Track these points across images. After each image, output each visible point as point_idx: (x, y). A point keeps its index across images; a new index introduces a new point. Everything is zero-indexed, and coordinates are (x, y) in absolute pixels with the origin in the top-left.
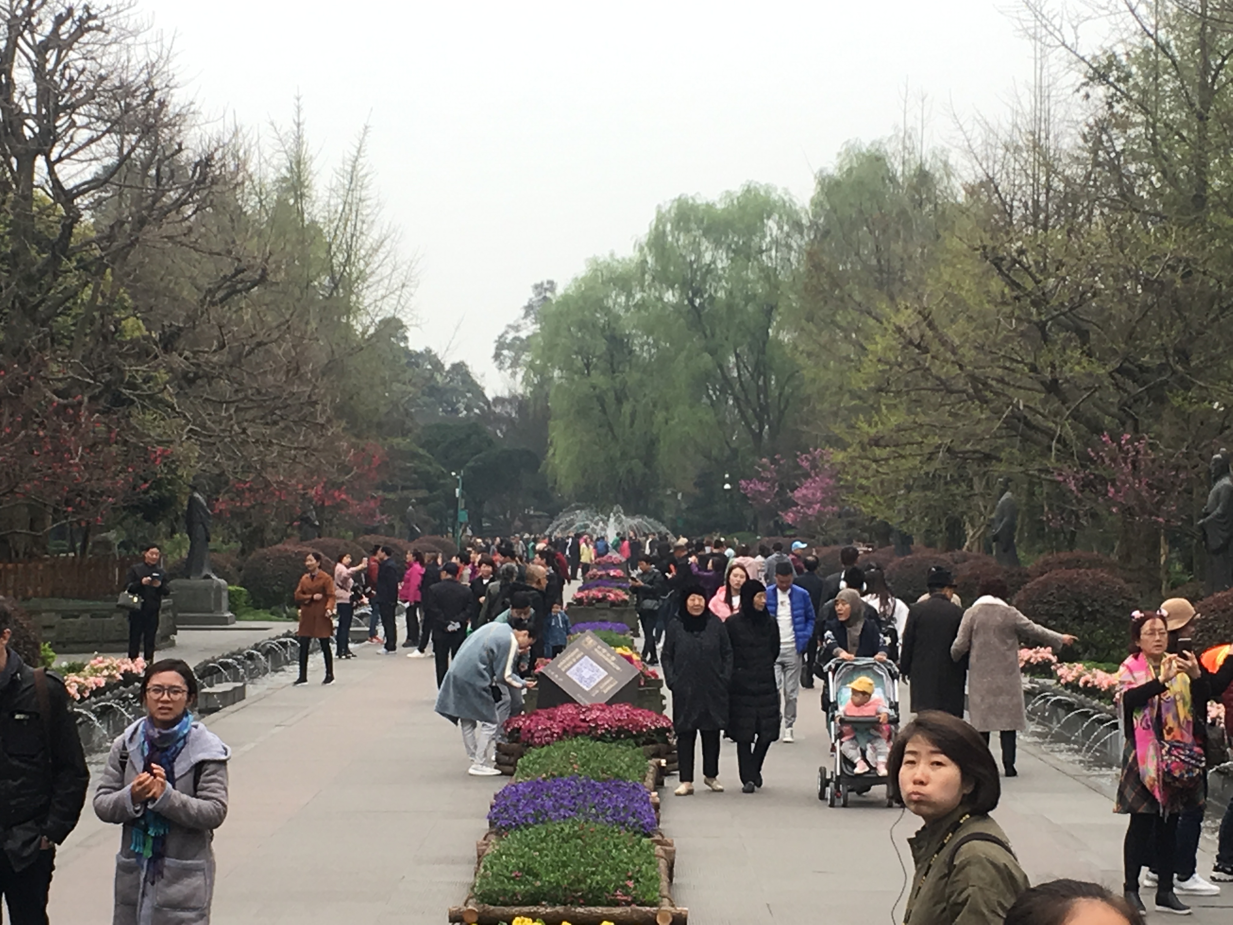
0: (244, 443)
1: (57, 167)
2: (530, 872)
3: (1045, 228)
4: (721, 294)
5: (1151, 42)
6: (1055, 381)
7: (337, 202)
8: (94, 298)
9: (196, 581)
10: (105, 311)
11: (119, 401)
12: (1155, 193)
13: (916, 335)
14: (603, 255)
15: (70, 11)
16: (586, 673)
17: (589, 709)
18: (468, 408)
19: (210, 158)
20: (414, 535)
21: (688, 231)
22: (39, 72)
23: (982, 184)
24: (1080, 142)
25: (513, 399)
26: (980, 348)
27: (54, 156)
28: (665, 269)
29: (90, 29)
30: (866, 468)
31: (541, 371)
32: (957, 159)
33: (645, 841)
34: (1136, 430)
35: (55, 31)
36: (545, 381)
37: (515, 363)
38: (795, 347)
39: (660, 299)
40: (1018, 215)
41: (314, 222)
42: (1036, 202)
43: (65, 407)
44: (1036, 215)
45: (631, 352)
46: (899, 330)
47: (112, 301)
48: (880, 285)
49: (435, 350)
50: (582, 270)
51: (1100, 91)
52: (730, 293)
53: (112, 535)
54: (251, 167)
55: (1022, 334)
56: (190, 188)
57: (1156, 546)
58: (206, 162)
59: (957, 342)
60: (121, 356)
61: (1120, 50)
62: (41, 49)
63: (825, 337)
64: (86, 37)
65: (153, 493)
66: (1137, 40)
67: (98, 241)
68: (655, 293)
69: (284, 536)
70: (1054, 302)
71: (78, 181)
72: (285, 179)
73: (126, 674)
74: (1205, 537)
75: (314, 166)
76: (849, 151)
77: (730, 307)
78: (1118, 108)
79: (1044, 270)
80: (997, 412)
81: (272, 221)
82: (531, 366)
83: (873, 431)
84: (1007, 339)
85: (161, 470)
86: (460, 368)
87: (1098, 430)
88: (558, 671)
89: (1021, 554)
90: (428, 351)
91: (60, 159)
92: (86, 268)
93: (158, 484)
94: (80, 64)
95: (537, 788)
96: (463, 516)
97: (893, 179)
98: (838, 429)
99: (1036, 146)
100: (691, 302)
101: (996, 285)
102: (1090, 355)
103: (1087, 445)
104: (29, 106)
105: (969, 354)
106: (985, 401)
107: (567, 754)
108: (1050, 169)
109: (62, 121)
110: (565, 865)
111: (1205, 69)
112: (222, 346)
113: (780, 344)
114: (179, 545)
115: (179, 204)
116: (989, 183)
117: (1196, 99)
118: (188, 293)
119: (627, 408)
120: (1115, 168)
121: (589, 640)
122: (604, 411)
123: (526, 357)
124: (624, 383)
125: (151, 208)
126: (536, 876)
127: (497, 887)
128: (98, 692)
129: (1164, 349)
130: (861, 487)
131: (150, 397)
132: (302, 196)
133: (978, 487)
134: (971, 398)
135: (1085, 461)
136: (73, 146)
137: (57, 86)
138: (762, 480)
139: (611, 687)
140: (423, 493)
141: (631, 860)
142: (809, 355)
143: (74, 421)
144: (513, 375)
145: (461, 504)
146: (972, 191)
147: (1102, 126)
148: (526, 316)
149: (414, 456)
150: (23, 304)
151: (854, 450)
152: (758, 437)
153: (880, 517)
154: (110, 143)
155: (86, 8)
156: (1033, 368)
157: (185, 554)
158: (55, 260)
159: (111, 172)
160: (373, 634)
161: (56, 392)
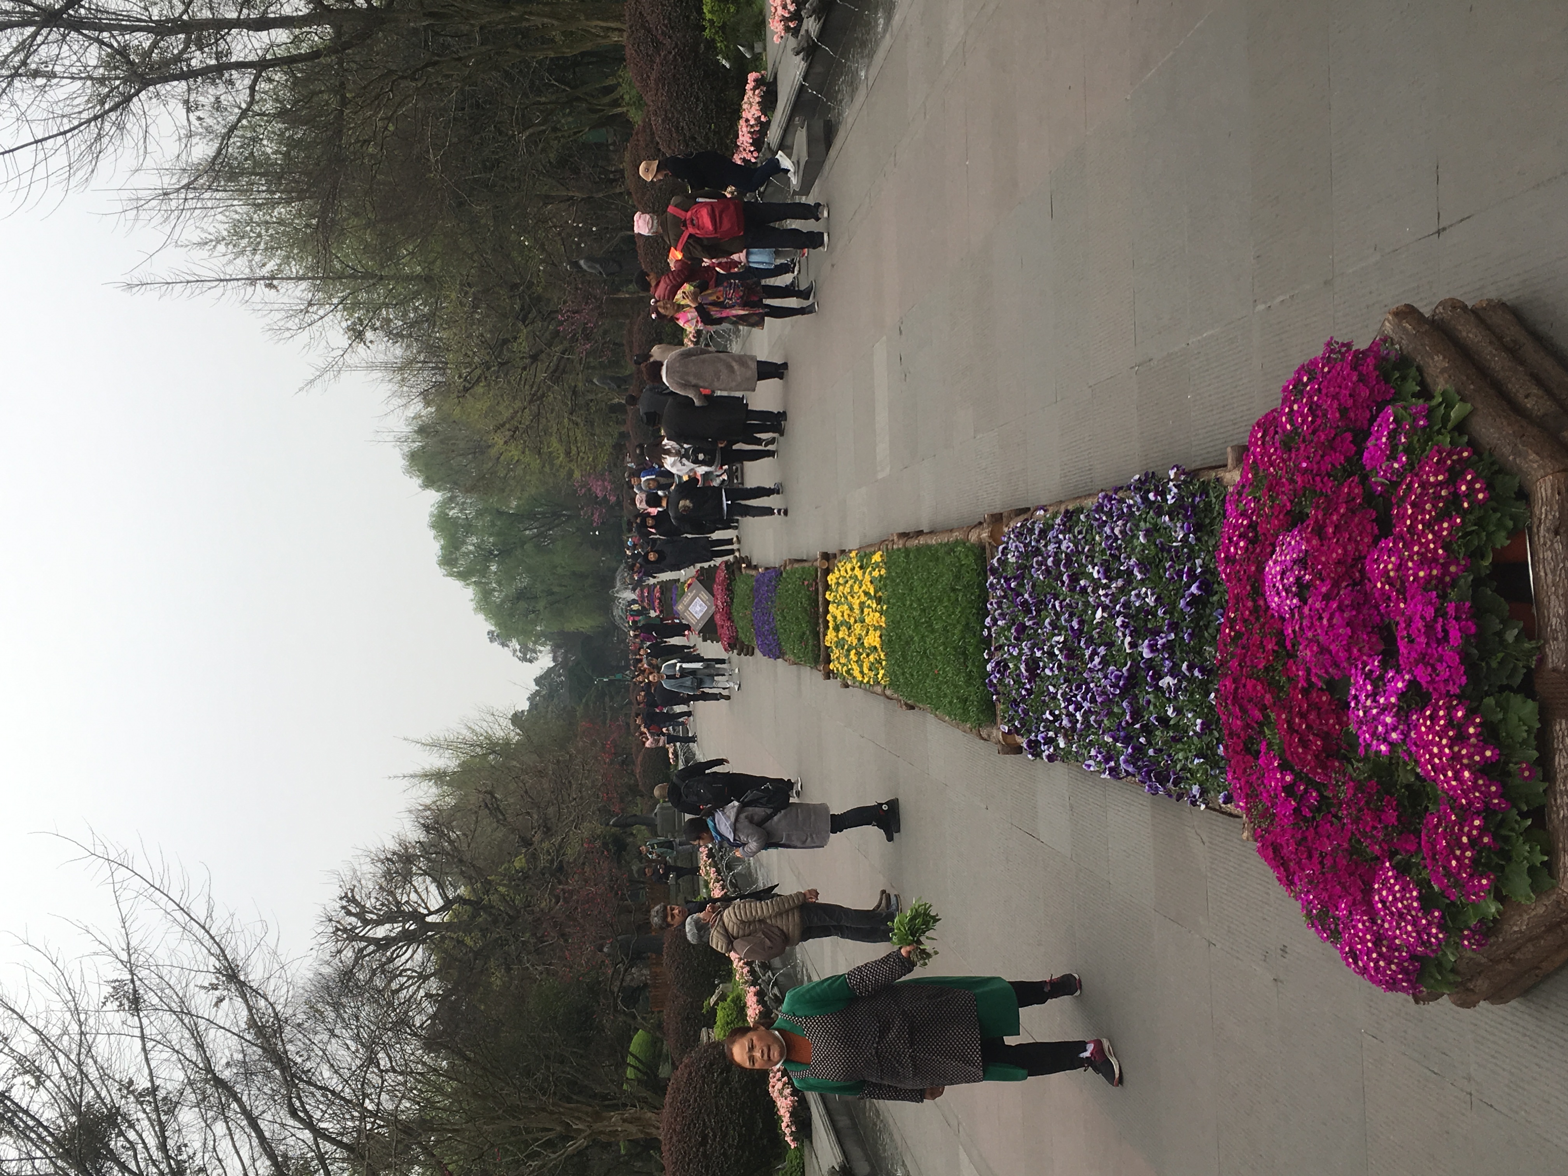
0: (581, 798)
1: (432, 909)
2: (802, 637)
3: (447, 363)
4: (491, 540)
5: (340, 306)
6: (531, 357)
7: (448, 753)
8: (504, 885)
9: (658, 821)
10: (511, 879)
11: (560, 868)
12: (425, 304)
13: (508, 434)
14: (472, 605)
15: (343, 907)
16: (698, 608)
17: (717, 606)
18: (560, 675)
19: (424, 825)
20: (630, 703)
21: (457, 559)
22: (379, 923)
23: (424, 398)
24: (398, 344)
25: (554, 651)
26: (514, 398)
27: (425, 912)
28: (478, 571)
29: (353, 896)
30: (583, 459)
31: (538, 636)
32: (411, 412)
33: (784, 575)
34: (557, 312)
35: (354, 915)
36: (542, 634)
37: (535, 651)
38: (520, 498)
39: (495, 573)
40: (440, 379)
41: (459, 765)
42: (433, 368)
43: (565, 898)
44: (440, 369)
45: (525, 588)
46: (506, 442)
47: (505, 875)
48: (482, 453)
49: (528, 695)
50: (481, 617)
51: (369, 335)
52: (491, 535)
53: (635, 868)
54: (428, 802)
55: (506, 375)
56: (441, 835)
57: (619, 299)
58: (427, 828)
59: (511, 411)
60: (535, 868)
61: (344, 324)
62: (366, 922)
63: (512, 482)
64: (358, 897)
65: (611, 846)
66: (339, 315)
67: (472, 884)
68: (492, 576)
69: (632, 773)
70: (487, 358)
71: (439, 898)
72: (436, 783)
73: (708, 857)
74: (613, 274)
75: (428, 767)
76: (409, 471)
77: (498, 535)
78: (378, 324)
79: (470, 364)
80: (549, 388)
81: (459, 788)
82: (535, 643)
83: (562, 456)
84: (509, 382)
85: (598, 844)
86: (538, 681)
87: (557, 333)
88: (697, 624)
89: (628, 372)
90: (529, 699)
91: (427, 908)
92: (488, 891)
93: (605, 845)
94: (373, 900)
95: (759, 634)
96: (619, 676)
97: (423, 447)
98: (563, 473)
99: (400, 369)
100: (496, 556)
101: (479, 389)
102: (515, 338)
103: (565, 338)
104: (398, 928)
105: (518, 404)
106: (543, 395)
107: (741, 618)
108: (414, 361)
109: (406, 908)
110: (797, 618)
111: (353, 277)
112: (528, 813)
113: (518, 506)
114: (639, 831)
115: (451, 842)
116: (424, 394)
117: (371, 282)
118: (499, 834)
119: (556, 589)
120: (412, 325)
121: (680, 607)
122: (558, 602)
123: (531, 645)
124: (543, 591)
125: (453, 857)
126: (804, 633)
127: (810, 655)
128: (718, 872)
129: (510, 298)
130: (593, 460)
131: (558, 851)
132: (444, 772)
133: (590, 397)
134: (542, 403)
135: (574, 339)
136: (420, 902)
137: (386, 912)
138: (592, 514)
139: (705, 595)
140: (607, 699)
141: (794, 583)
142: (523, 490)
143: (571, 893)
144: (541, 652)
145: (612, 677)
146: (428, 404)
147: (389, 334)
148: (508, 646)
149: (587, 704)
150: (508, 924)
151: (573, 465)
152: (569, 517)
153: (611, 450)
154: (417, 881)
155: (341, 899)
156: (524, 369)
157: (643, 827)
158: (485, 908)
159: (434, 880)
160: (683, 724)
161: (557, 902)
